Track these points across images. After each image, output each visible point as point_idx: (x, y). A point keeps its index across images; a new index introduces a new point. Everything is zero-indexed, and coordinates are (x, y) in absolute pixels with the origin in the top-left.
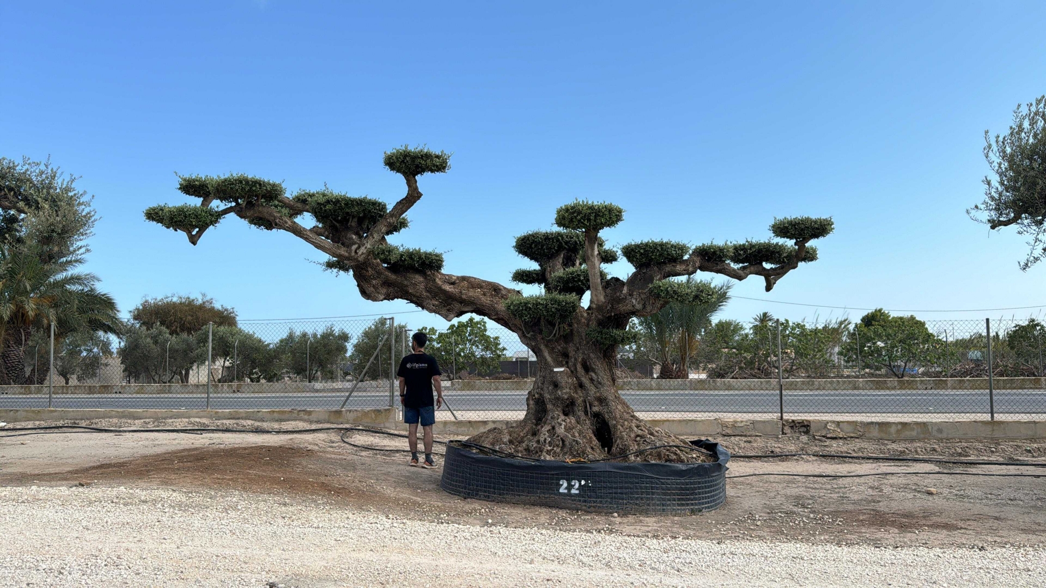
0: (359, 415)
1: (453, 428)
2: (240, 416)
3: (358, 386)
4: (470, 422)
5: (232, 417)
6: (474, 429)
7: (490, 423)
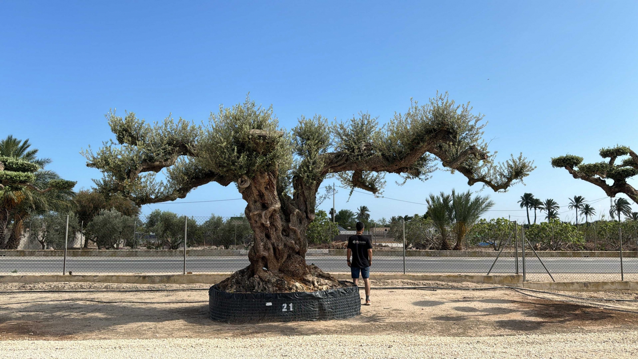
0: (502, 278)
1: (555, 287)
2: (429, 278)
3: (497, 260)
4: (564, 283)
5: (424, 279)
6: (567, 286)
7: (576, 284)
